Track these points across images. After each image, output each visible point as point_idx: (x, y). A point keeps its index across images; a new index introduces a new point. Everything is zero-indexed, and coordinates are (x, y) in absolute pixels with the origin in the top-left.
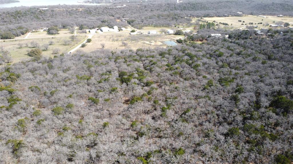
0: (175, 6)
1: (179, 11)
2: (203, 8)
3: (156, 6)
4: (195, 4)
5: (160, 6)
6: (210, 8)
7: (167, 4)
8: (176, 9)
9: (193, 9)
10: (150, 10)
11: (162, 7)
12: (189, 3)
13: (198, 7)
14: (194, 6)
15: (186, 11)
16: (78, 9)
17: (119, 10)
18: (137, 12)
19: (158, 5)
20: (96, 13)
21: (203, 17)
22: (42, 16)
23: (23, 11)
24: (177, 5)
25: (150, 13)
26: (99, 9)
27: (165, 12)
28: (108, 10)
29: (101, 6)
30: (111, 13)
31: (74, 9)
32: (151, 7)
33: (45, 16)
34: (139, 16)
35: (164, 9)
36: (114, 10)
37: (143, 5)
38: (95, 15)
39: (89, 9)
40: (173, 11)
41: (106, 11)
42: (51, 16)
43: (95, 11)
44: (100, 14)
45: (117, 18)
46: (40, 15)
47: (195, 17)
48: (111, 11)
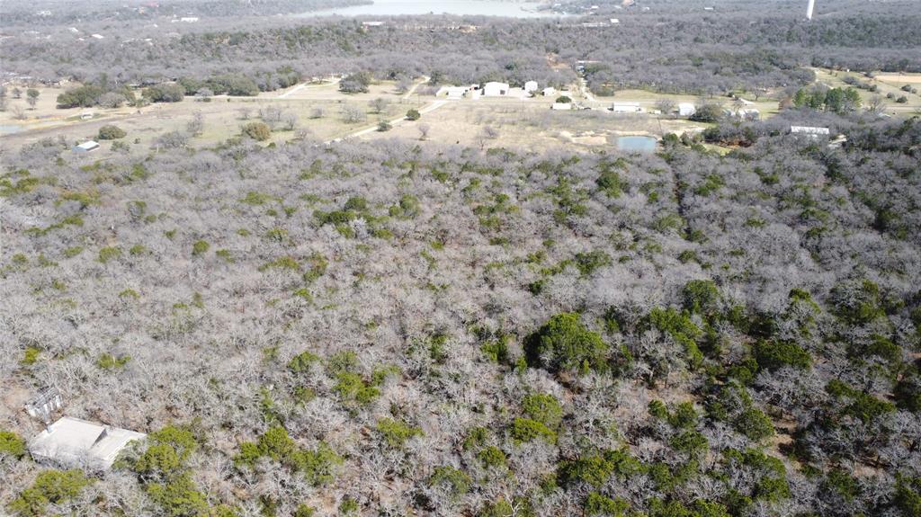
0: (792, 26)
1: (799, 44)
3: (720, 26)
4: (874, 25)
5: (735, 26)
7: (762, 21)
8: (789, 38)
9: (861, 42)
10: (690, 38)
11: (739, 31)
12: (851, 21)
13: (886, 33)
14: (870, 32)
15: (827, 45)
16: (463, 28)
17: (588, 33)
18: (642, 43)
19: (727, 23)
20: (508, 42)
21: (882, 70)
22: (359, 42)
23: (316, 28)
24: (802, 26)
25: (684, 48)
26: (524, 28)
27: (744, 46)
28: (551, 34)
29: (538, 19)
30: (555, 42)
31: (453, 28)
32: (700, 27)
33: (366, 42)
34: (635, 54)
35: (746, 38)
36: (570, 34)
37: (674, 22)
38: (505, 47)
39: (493, 27)
40: (773, 45)
41: (544, 36)
42: (382, 45)
43: (510, 33)
44: (522, 44)
45: (563, 58)
46: (355, 39)
47: (846, 70)
48: (557, 36)
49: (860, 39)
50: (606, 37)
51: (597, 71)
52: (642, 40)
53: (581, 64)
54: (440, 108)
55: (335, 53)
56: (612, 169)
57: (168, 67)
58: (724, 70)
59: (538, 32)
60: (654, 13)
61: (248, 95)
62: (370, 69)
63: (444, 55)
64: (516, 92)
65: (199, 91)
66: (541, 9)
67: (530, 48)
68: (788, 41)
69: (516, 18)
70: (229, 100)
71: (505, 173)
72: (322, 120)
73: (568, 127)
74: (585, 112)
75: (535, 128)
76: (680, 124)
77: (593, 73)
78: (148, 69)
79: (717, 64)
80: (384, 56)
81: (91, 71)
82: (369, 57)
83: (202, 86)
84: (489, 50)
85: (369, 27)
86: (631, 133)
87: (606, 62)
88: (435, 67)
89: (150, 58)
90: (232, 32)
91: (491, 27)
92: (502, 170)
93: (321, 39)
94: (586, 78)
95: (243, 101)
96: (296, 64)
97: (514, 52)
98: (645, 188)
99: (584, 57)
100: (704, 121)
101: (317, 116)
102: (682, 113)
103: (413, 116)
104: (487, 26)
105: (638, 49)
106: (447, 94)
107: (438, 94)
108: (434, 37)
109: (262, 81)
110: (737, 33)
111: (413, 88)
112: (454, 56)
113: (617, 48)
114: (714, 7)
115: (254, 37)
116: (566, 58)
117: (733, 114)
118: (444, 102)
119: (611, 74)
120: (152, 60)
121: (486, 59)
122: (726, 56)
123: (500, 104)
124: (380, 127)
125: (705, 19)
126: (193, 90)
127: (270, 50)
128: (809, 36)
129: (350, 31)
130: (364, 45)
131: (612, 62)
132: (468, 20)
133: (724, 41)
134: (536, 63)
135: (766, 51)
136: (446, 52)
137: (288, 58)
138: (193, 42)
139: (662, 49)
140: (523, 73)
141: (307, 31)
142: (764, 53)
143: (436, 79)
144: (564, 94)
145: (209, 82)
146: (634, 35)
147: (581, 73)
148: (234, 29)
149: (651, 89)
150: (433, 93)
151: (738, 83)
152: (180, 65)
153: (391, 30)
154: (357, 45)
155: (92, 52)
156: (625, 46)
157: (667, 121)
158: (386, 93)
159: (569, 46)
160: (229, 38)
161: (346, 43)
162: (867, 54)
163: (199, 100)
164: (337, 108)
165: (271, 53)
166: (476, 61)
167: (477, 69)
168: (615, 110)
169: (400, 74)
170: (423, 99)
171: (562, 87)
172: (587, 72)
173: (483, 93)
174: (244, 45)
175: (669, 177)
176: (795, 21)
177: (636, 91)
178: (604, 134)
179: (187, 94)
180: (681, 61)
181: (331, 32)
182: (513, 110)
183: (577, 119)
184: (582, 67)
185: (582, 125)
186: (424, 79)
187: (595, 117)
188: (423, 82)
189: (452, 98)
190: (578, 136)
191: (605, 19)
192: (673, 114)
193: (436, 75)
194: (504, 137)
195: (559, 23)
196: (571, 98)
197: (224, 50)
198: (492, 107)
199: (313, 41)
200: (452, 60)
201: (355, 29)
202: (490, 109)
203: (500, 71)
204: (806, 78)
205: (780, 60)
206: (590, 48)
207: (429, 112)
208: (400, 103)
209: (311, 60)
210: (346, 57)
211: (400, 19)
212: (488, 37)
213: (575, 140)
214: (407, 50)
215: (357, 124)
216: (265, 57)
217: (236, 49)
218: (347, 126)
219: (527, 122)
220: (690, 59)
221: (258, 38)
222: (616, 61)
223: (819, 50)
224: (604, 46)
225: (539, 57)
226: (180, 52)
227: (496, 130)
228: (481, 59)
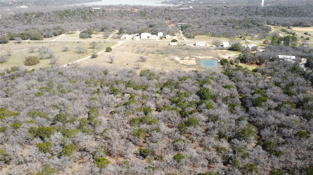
0: (257, 9)
1: (260, 16)
2: (298, 14)
3: (231, 9)
4: (286, 9)
5: (236, 9)
6: (308, 15)
7: (246, 7)
8: (256, 13)
9: (282, 15)
10: (220, 13)
11: (238, 11)
12: (278, 7)
13: (290, 12)
14: (285, 11)
15: (270, 16)
16: (133, 10)
17: (181, 12)
18: (202, 16)
19: (233, 8)
20: (151, 16)
21: (293, 26)
22: (90, 16)
23: (72, 10)
24: (260, 9)
25: (218, 18)
26: (157, 10)
27: (241, 17)
28: (167, 13)
29: (162, 7)
30: (169, 16)
31: (129, 10)
32: (223, 9)
33: (93, 16)
34: (200, 20)
35: (241, 14)
36: (175, 12)
37: (213, 8)
38: (149, 17)
39: (145, 10)
40: (251, 16)
41: (165, 13)
42: (100, 17)
43: (151, 12)
44: (156, 16)
45: (172, 22)
46: (88, 15)
47: (280, 26)
48: (170, 13)
49: (282, 14)
50: (188, 14)
51: (187, 28)
52: (202, 14)
53: (180, 24)
54: (122, 45)
55: (80, 21)
57: (7, 27)
58: (236, 27)
59: (162, 12)
60: (205, 4)
61: (39, 40)
62: (94, 27)
63: (125, 21)
64: (154, 37)
65: (15, 39)
66: (162, 3)
67: (159, 18)
68: (256, 15)
70: (29, 43)
72: (68, 52)
73: (178, 54)
74: (184, 47)
75: (163, 55)
76: (225, 52)
77: (185, 28)
79: (232, 24)
80: (100, 21)
82: (94, 22)
83: (18, 36)
84: (143, 19)
85: (95, 9)
86: (206, 57)
87: (189, 24)
88: (121, 26)
90: (36, 12)
91: (144, 10)
93: (75, 15)
94: (182, 30)
95: (35, 43)
96: (62, 26)
97: (153, 20)
99: (180, 21)
100: (235, 50)
101: (65, 50)
102: (225, 46)
103: (108, 50)
104: (142, 9)
105: (201, 18)
106: (125, 38)
107: (121, 38)
108: (121, 14)
109: (44, 34)
110: (237, 12)
111: (111, 36)
112: (129, 21)
113: (193, 18)
114: (226, 2)
115: (46, 14)
116: (174, 22)
117: (246, 47)
118: (123, 42)
119: (192, 29)
121: (141, 23)
122: (236, 22)
123: (148, 43)
124: (92, 56)
125: (225, 6)
126: (14, 38)
128: (263, 13)
129: (87, 12)
130: (92, 17)
131: (192, 24)
132: (134, 7)
133: (232, 15)
134: (162, 24)
135: (250, 19)
136: (125, 20)
137: (60, 23)
138: (19, 17)
139: (210, 18)
140: (157, 29)
141: (68, 12)
143: (121, 32)
144: (174, 38)
145: (21, 34)
146: (199, 13)
147: (180, 28)
148: (38, 11)
149: (209, 35)
150: (119, 38)
151: (244, 32)
152: (11, 26)
153: (104, 11)
154: (89, 17)
156: (196, 17)
157: (219, 50)
158: (99, 38)
159: (174, 17)
160: (35, 15)
161: (85, 17)
162: (287, 19)
163: (16, 43)
164: (75, 46)
165: (52, 21)
166: (138, 24)
167: (138, 27)
168: (196, 45)
169: (105, 30)
170: (115, 41)
171: (173, 35)
172: (183, 28)
173: (140, 38)
174: (41, 18)
176: (258, 7)
177: (203, 36)
178: (194, 58)
179: (11, 40)
180: (219, 23)
181: (79, 12)
182: (153, 46)
183: (181, 50)
184: (180, 25)
185: (183, 53)
186: (116, 31)
187: (188, 49)
188: (116, 33)
189: (127, 40)
190: (182, 60)
191: (187, 7)
192: (221, 47)
193: (121, 30)
194: (149, 61)
195: (170, 8)
196: (177, 40)
197: (32, 20)
198: (143, 44)
199: (71, 15)
200: (128, 23)
201: (89, 11)
202: (143, 45)
203: (148, 28)
204: (268, 30)
205: (255, 23)
206: (182, 18)
207: (116, 47)
208: (104, 43)
209: (69, 23)
210: (84, 22)
211: (108, 7)
212: (143, 14)
213: (181, 62)
214: (110, 19)
215: (83, 54)
216: (50, 23)
217: (38, 19)
218: (78, 55)
219: (160, 52)
220: (222, 22)
221: (48, 15)
222: (193, 23)
223: (268, 18)
224: (188, 17)
225: (163, 22)
226: (13, 21)
227: (145, 57)
228: (140, 23)
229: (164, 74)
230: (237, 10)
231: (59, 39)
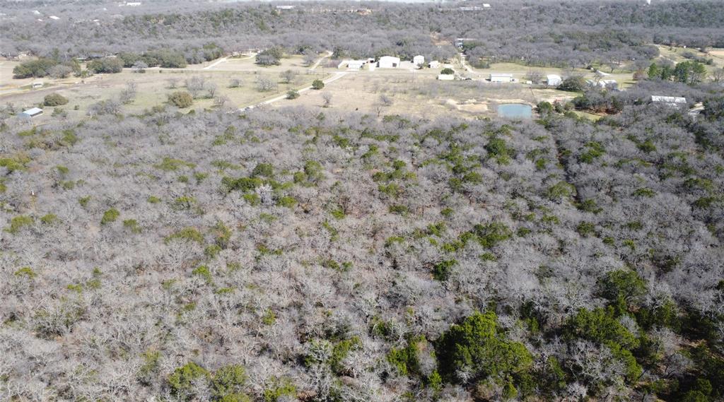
0: (634, 10)
1: (641, 25)
3: (575, 9)
4: (704, 9)
5: (587, 10)
7: (610, 6)
8: (633, 19)
9: (693, 23)
10: (551, 19)
11: (591, 14)
12: (684, 6)
13: (714, 15)
14: (700, 15)
15: (664, 26)
16: (361, 11)
17: (464, 15)
18: (510, 24)
19: (581, 8)
20: (398, 22)
21: (713, 47)
22: (273, 22)
23: (237, 11)
24: (643, 10)
25: (546, 28)
26: (411, 11)
27: (596, 26)
28: (434, 17)
29: (423, 4)
30: (437, 23)
31: (352, 11)
32: (558, 10)
33: (279, 23)
34: (505, 32)
35: (597, 20)
36: (450, 16)
37: (537, 6)
38: (396, 26)
39: (386, 10)
40: (620, 25)
41: (429, 18)
42: (292, 25)
43: (400, 15)
44: (410, 24)
45: (445, 36)
46: (270, 20)
47: (683, 47)
48: (439, 18)
49: (692, 21)
50: (480, 19)
51: (475, 47)
52: (510, 21)
53: (460, 41)
54: (342, 78)
55: (253, 32)
56: (499, 136)
57: (111, 43)
58: (582, 46)
59: (423, 15)
61: (178, 67)
62: (282, 45)
63: (345, 33)
64: (406, 64)
65: (135, 64)
67: (417, 28)
68: (631, 22)
69: (405, 3)
70: (160, 72)
71: (401, 140)
72: (240, 89)
73: (453, 95)
74: (466, 83)
75: (424, 97)
76: (550, 93)
77: (471, 49)
78: (94, 45)
79: (575, 41)
80: (294, 34)
81: (45, 47)
82: (281, 35)
83: (139, 59)
84: (382, 29)
85: (282, 10)
86: (509, 101)
87: (481, 40)
88: (338, 43)
89: (97, 36)
90: (166, 14)
91: (383, 10)
92: (397, 137)
93: (242, 20)
94: (464, 53)
95: (173, 72)
96: (220, 41)
97: (404, 31)
98: (531, 155)
99: (462, 35)
100: (570, 90)
101: (235, 85)
102: (551, 83)
103: (318, 85)
104: (381, 10)
105: (507, 29)
106: (347, 66)
107: (339, 66)
108: (337, 18)
109: (189, 55)
110: (589, 16)
111: (318, 62)
112: (353, 34)
113: (490, 27)
115: (185, 19)
116: (447, 36)
117: (595, 84)
118: (343, 73)
119: (486, 50)
120: (99, 37)
121: (380, 37)
122: (582, 35)
123: (393, 75)
124: (289, 96)
125: (562, 4)
126: (130, 63)
127: (199, 29)
128: (649, 18)
129: (266, 13)
130: (278, 26)
131: (486, 40)
132: (364, 5)
133: (578, 22)
134: (422, 40)
135: (615, 31)
136: (345, 31)
137: (213, 36)
138: (133, 23)
139: (527, 29)
140: (413, 49)
141: (230, 13)
142: (613, 33)
143: (338, 54)
144: (447, 66)
145: (144, 56)
146: (503, 17)
147: (460, 48)
148: (169, 11)
149: (521, 62)
150: (335, 66)
151: (596, 57)
152: (122, 41)
153: (300, 12)
154: (272, 25)
155: (49, 31)
156: (496, 26)
157: (538, 90)
158: (295, 65)
159: (449, 26)
160: (164, 19)
161: (262, 24)
162: (700, 33)
163: (135, 72)
164: (252, 78)
165: (199, 32)
167: (373, 45)
168: (492, 80)
169: (307, 49)
170: (327, 70)
171: (445, 61)
172: (466, 48)
173: (378, 66)
174: (176, 25)
175: (552, 144)
176: (637, 6)
177: (509, 64)
178: (485, 102)
179: (125, 66)
180: (545, 39)
181: (250, 14)
182: (404, 80)
183: (460, 89)
184: (461, 43)
185: (465, 94)
186: (328, 53)
187: (475, 87)
188: (326, 56)
189: (352, 70)
190: (462, 104)
191: (479, 4)
192: (542, 84)
193: (338, 50)
194: (398, 105)
195: (440, 7)
196: (453, 70)
197: (159, 29)
198: (386, 77)
199: (235, 21)
200: (351, 38)
201: (270, 12)
202: (384, 79)
203: (392, 47)
204: (651, 54)
205: (627, 38)
206: (467, 28)
207: (331, 82)
208: (307, 74)
209: (233, 37)
210: (262, 35)
211: (308, 4)
212: (382, 19)
213: (459, 107)
214: (313, 29)
215: (269, 93)
216: (194, 35)
217: (169, 28)
218: (261, 94)
219: (417, 91)
220: (552, 37)
221: (188, 19)
222: (489, 38)
223: (658, 30)
224: (479, 26)
225: (425, 36)
226: (122, 31)
227: (390, 98)
228: (376, 37)
229: (426, 121)
230: (590, 11)
231: (216, 67)
